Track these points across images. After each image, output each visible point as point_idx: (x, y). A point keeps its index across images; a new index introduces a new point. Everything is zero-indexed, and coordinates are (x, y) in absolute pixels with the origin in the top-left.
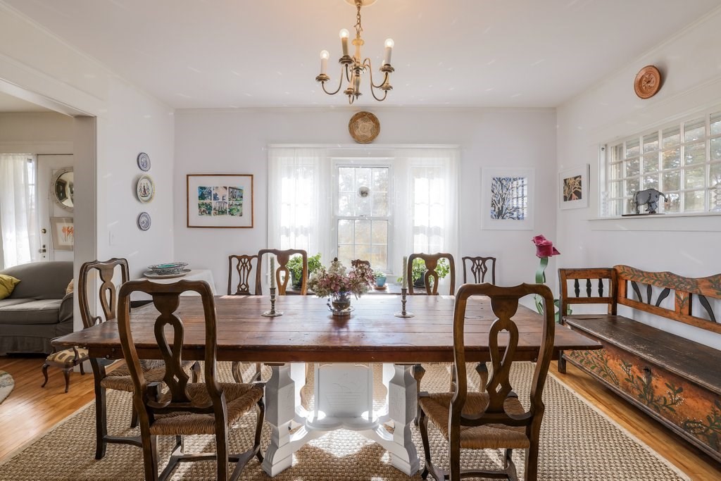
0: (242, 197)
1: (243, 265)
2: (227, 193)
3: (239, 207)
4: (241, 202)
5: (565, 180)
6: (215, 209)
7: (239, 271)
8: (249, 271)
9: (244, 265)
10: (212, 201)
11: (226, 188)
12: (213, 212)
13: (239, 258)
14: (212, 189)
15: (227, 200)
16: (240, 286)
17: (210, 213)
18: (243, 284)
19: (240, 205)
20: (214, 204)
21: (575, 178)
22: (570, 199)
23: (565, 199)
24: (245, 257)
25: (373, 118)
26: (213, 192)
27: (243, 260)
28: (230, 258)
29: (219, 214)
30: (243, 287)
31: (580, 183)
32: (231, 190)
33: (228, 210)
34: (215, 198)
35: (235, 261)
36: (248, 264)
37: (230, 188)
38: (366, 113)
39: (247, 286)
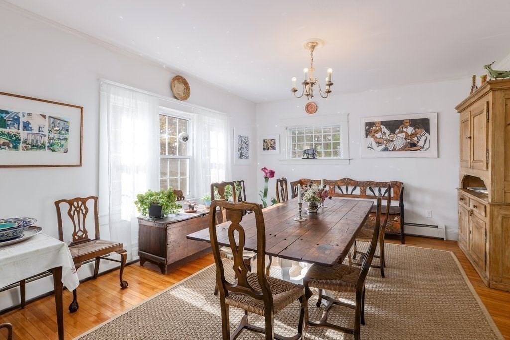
0: (67, 130)
1: (76, 209)
2: (46, 123)
3: (63, 142)
4: (66, 136)
5: (264, 141)
6: (25, 142)
7: (72, 217)
8: (85, 215)
9: (78, 209)
10: (21, 131)
11: (44, 117)
12: (21, 146)
13: (70, 203)
14: (21, 115)
15: (46, 132)
16: (75, 234)
17: (16, 148)
18: (80, 230)
19: (65, 139)
20: (23, 135)
21: (272, 140)
22: (268, 149)
23: (265, 149)
24: (77, 199)
25: (185, 83)
26: (22, 120)
27: (75, 204)
28: (57, 204)
29: (31, 149)
30: (80, 234)
31: (275, 143)
32: (52, 120)
33: (47, 145)
34: (27, 127)
35: (65, 207)
36: (83, 207)
37: (50, 117)
38: (182, 77)
39: (85, 232)
